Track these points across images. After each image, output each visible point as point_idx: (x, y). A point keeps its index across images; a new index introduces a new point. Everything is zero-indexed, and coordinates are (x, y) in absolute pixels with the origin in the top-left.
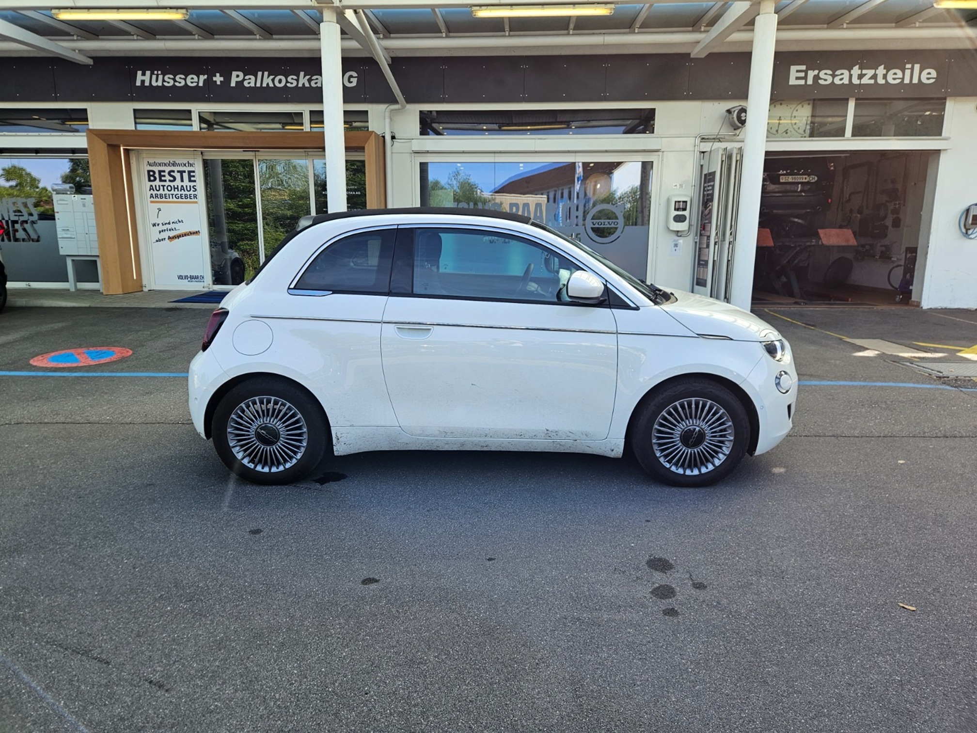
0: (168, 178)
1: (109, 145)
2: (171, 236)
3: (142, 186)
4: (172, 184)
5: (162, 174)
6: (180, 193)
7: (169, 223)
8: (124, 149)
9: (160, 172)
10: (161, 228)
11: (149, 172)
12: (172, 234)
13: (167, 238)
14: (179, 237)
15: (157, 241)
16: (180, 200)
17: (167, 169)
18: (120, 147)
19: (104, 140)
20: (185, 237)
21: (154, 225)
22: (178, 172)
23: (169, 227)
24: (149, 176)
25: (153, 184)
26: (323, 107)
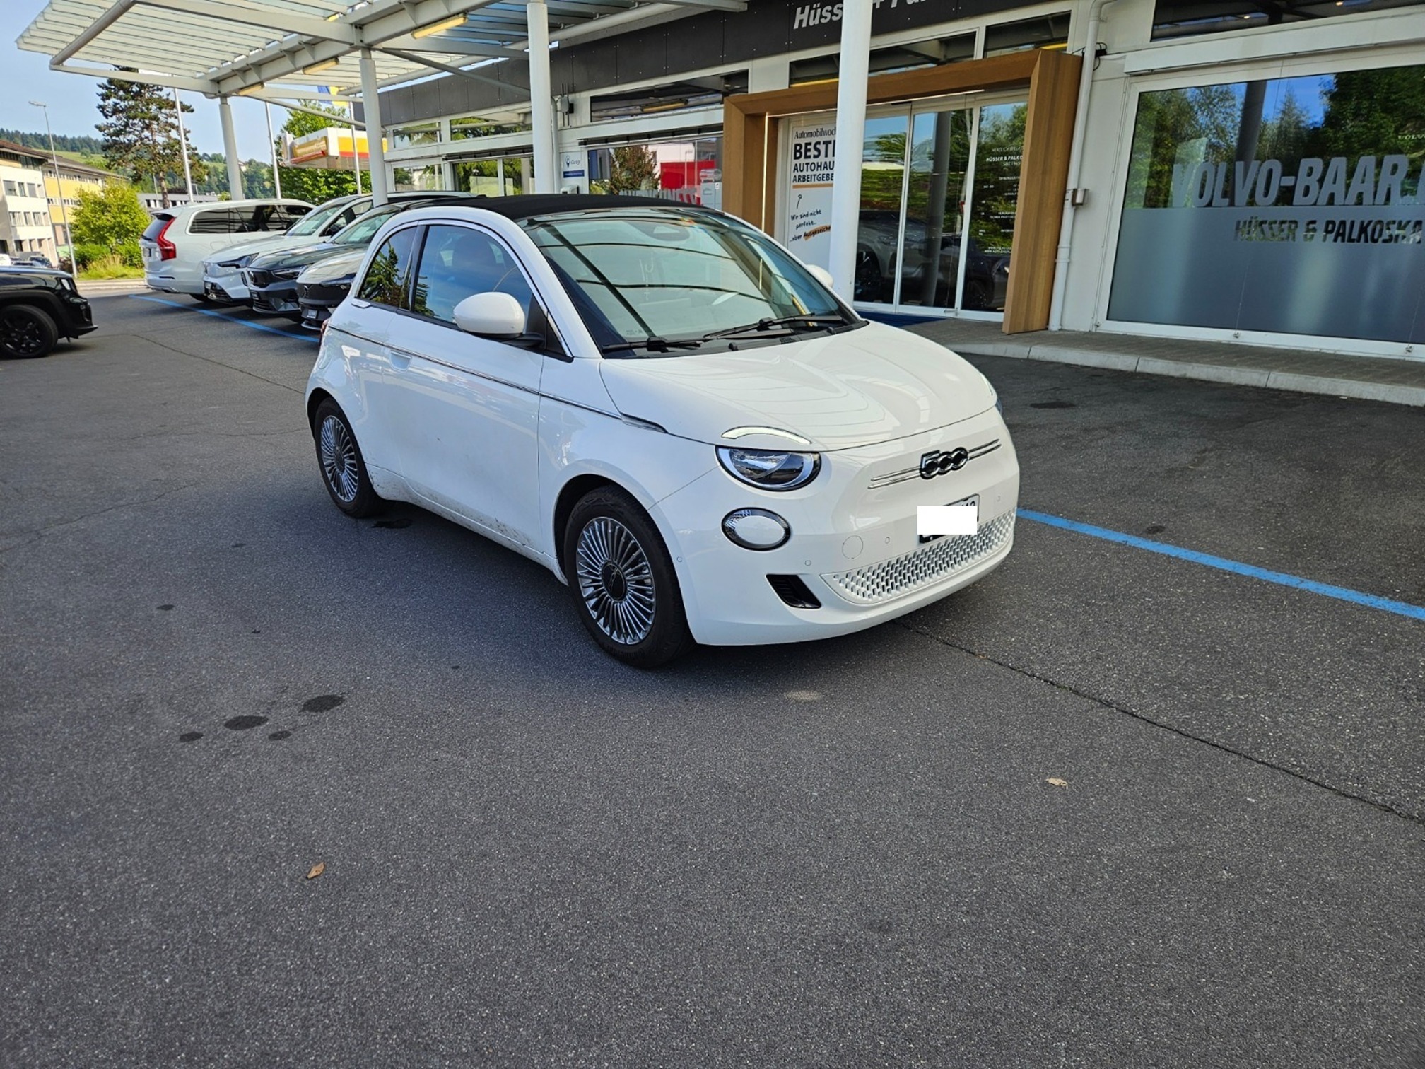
0: (813, 152)
1: (747, 116)
2: (807, 232)
3: (786, 164)
4: (815, 161)
5: (809, 147)
6: (822, 172)
7: (807, 215)
8: (769, 118)
9: (807, 144)
10: (799, 221)
11: (796, 145)
12: (808, 229)
13: (803, 235)
14: (814, 233)
15: (794, 239)
16: (821, 182)
17: (813, 140)
18: (764, 116)
19: (741, 110)
20: (820, 234)
21: (793, 218)
22: (824, 143)
23: (806, 220)
24: (796, 151)
25: (798, 162)
26: (840, 49)
